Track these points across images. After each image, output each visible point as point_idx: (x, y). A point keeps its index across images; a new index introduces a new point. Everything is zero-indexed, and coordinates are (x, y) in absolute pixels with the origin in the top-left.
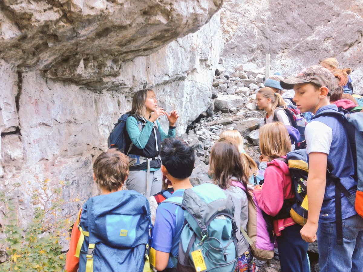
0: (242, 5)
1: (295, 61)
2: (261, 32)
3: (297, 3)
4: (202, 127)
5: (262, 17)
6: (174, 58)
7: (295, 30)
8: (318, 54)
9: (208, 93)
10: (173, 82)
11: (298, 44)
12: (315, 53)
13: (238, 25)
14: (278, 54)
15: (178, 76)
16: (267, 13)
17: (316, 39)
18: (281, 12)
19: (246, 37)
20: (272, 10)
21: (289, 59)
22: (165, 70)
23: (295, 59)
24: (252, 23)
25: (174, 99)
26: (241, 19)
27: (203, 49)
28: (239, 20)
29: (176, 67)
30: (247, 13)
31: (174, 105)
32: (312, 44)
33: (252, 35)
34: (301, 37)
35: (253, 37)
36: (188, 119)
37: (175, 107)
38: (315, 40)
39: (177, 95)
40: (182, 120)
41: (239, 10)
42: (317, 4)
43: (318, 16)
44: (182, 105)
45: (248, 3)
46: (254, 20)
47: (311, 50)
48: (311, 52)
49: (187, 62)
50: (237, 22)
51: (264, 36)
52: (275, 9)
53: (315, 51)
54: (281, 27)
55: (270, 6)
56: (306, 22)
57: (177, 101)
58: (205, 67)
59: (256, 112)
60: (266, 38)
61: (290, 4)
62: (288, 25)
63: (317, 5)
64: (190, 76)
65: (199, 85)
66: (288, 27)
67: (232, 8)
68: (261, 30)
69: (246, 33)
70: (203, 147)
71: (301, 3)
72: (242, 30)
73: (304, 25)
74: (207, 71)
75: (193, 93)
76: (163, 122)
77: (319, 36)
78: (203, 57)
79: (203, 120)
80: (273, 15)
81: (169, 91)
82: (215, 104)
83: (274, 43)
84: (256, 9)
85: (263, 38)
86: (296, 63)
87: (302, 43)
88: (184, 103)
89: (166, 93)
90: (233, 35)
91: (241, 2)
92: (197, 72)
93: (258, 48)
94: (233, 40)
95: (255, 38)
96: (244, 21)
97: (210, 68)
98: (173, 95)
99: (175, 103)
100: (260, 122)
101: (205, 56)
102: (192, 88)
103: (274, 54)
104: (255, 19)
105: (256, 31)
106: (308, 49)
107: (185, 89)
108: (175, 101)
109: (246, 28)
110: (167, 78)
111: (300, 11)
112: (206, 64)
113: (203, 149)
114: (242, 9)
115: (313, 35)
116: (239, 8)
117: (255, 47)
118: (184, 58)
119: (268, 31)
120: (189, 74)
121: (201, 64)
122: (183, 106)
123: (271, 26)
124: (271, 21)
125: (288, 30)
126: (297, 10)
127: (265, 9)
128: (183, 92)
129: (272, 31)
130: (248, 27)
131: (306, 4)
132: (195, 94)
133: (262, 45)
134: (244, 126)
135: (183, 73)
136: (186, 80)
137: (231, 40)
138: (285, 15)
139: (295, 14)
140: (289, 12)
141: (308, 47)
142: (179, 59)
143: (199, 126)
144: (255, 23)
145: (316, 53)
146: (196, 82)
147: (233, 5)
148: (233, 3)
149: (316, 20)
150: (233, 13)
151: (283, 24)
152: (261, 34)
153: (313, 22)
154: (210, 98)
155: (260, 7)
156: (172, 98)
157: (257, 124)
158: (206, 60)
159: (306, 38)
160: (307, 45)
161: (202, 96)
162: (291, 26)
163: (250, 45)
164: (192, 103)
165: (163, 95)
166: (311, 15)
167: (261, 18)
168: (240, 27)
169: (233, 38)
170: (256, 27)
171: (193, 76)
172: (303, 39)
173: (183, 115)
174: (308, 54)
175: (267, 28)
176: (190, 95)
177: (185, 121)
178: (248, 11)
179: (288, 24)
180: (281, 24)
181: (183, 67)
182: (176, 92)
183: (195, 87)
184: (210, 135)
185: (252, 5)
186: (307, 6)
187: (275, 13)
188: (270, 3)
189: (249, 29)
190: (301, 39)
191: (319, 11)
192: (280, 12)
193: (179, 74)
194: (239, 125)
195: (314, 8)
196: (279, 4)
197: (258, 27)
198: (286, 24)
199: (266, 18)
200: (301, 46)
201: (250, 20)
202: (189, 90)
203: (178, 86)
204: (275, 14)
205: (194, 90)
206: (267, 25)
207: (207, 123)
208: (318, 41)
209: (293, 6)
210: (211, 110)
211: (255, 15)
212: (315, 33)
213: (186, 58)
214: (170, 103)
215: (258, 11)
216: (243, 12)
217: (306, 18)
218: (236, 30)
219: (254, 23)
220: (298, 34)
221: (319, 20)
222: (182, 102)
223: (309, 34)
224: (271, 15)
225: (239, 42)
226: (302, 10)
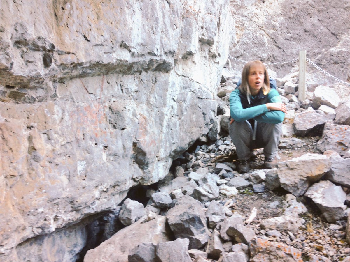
0: (249, 7)
1: (316, 77)
2: (271, 40)
3: (317, 7)
4: (200, 162)
5: (274, 23)
6: (145, 16)
7: (315, 38)
8: (346, 68)
9: (212, 103)
10: (144, 73)
11: (319, 56)
12: (342, 67)
13: (244, 30)
14: (293, 66)
15: (155, 58)
16: (278, 18)
17: (343, 50)
18: (297, 17)
19: (254, 45)
20: (285, 15)
21: (308, 74)
22: (119, 35)
23: (316, 75)
24: (260, 29)
25: (145, 106)
26: (248, 23)
27: (206, 20)
28: (245, 25)
29: (150, 37)
30: (255, 17)
31: (145, 119)
32: (338, 57)
33: (261, 42)
34: (323, 48)
35: (262, 45)
36: (173, 149)
37: (146, 124)
38: (342, 52)
39: (152, 99)
40: (162, 150)
41: (246, 13)
42: (343, 8)
43: (344, 23)
44: (163, 121)
45: (256, 6)
46: (263, 26)
47: (336, 63)
48: (337, 66)
49: (174, 34)
50: (242, 27)
51: (275, 45)
52: (289, 14)
53: (342, 65)
54: (297, 35)
55: (283, 10)
56: (329, 30)
57: (151, 113)
58: (208, 56)
59: (297, 140)
60: (279, 47)
61: (308, 8)
62: (306, 33)
63: (342, 10)
64: (180, 66)
65: (196, 86)
66: (306, 35)
67: (237, 10)
68: (272, 38)
69: (254, 39)
70: (204, 222)
71: (322, 7)
72: (249, 35)
73: (326, 33)
74: (211, 65)
75: (184, 101)
76: (115, 155)
77: (347, 47)
78: (205, 34)
79: (201, 148)
80: (287, 21)
81: (133, 90)
82: (221, 123)
83: (288, 54)
84: (266, 13)
85: (275, 47)
86: (317, 79)
87: (326, 55)
88: (166, 118)
89: (128, 92)
90: (238, 42)
91: (248, 4)
92: (194, 62)
93: (268, 60)
94: (237, 48)
95: (265, 46)
96: (251, 26)
97: (217, 61)
98: (144, 98)
99: (146, 115)
100: (334, 166)
101: (209, 34)
102: (183, 91)
103: (289, 67)
104: (265, 25)
105: (266, 39)
106: (332, 62)
107: (170, 90)
108: (148, 111)
109: (254, 34)
110: (126, 56)
111: (321, 17)
112: (210, 51)
113: (206, 228)
114: (249, 12)
115: (339, 46)
116: (245, 11)
117: (265, 58)
118: (168, 24)
119: (281, 39)
120: (178, 62)
121: (201, 49)
122: (165, 124)
123: (284, 34)
124: (285, 28)
125: (307, 39)
126: (317, 15)
127: (276, 13)
128: (165, 95)
129: (286, 39)
130: (256, 33)
131: (328, 9)
132: (188, 102)
133: (273, 56)
134: (296, 173)
135: (165, 53)
136: (172, 72)
137: (236, 47)
138: (301, 21)
139: (315, 20)
140: (307, 17)
141: (332, 59)
142: (157, 20)
143: (193, 160)
144: (265, 29)
145: (344, 68)
146: (192, 80)
147: (239, 7)
148: (238, 4)
149: (342, 27)
150: (238, 16)
151: (300, 31)
152: (272, 43)
153: (339, 29)
154: (214, 111)
155: (270, 11)
156: (142, 105)
157: (326, 170)
158: (210, 43)
159: (330, 48)
160: (332, 57)
161: (201, 106)
162: (310, 34)
163: (259, 54)
164: (183, 118)
165: (120, 97)
166: (335, 21)
167: (272, 24)
168: (247, 32)
169: (238, 45)
170: (265, 35)
171: (185, 67)
172: (326, 50)
173: (163, 140)
174: (332, 69)
175: (280, 36)
176: (180, 102)
177: (168, 151)
178: (256, 15)
179: (305, 31)
180: (297, 32)
181: (165, 41)
182: (150, 93)
183: (188, 90)
184: (218, 185)
185: (261, 8)
186: (329, 11)
187: (290, 18)
188: (282, 7)
189: (257, 36)
190: (324, 50)
191: (346, 17)
192: (295, 17)
193: (156, 53)
194: (282, 169)
195: (339, 13)
196: (294, 8)
197: (268, 34)
198: (304, 31)
199: (278, 24)
200: (323, 58)
201: (259, 26)
202: (178, 92)
203: (156, 82)
204: (289, 20)
205: (187, 95)
206: (279, 33)
207: (207, 156)
208: (345, 52)
209: (312, 11)
210: (215, 133)
211: (265, 20)
212: (340, 42)
213: (174, 25)
214: (135, 115)
215: (268, 15)
216: (250, 15)
217: (330, 24)
218: (241, 36)
219: (263, 29)
220: (320, 43)
221: (345, 28)
222: (163, 114)
223: (333, 44)
224: (284, 21)
225: (245, 50)
226: (324, 15)
